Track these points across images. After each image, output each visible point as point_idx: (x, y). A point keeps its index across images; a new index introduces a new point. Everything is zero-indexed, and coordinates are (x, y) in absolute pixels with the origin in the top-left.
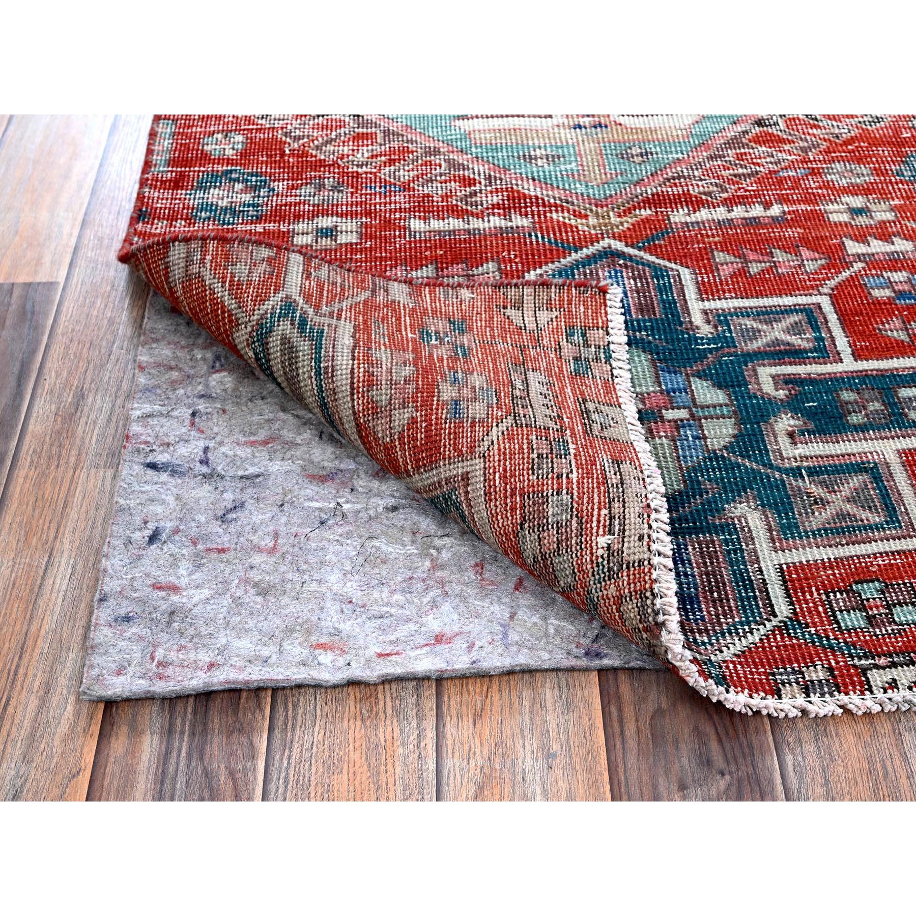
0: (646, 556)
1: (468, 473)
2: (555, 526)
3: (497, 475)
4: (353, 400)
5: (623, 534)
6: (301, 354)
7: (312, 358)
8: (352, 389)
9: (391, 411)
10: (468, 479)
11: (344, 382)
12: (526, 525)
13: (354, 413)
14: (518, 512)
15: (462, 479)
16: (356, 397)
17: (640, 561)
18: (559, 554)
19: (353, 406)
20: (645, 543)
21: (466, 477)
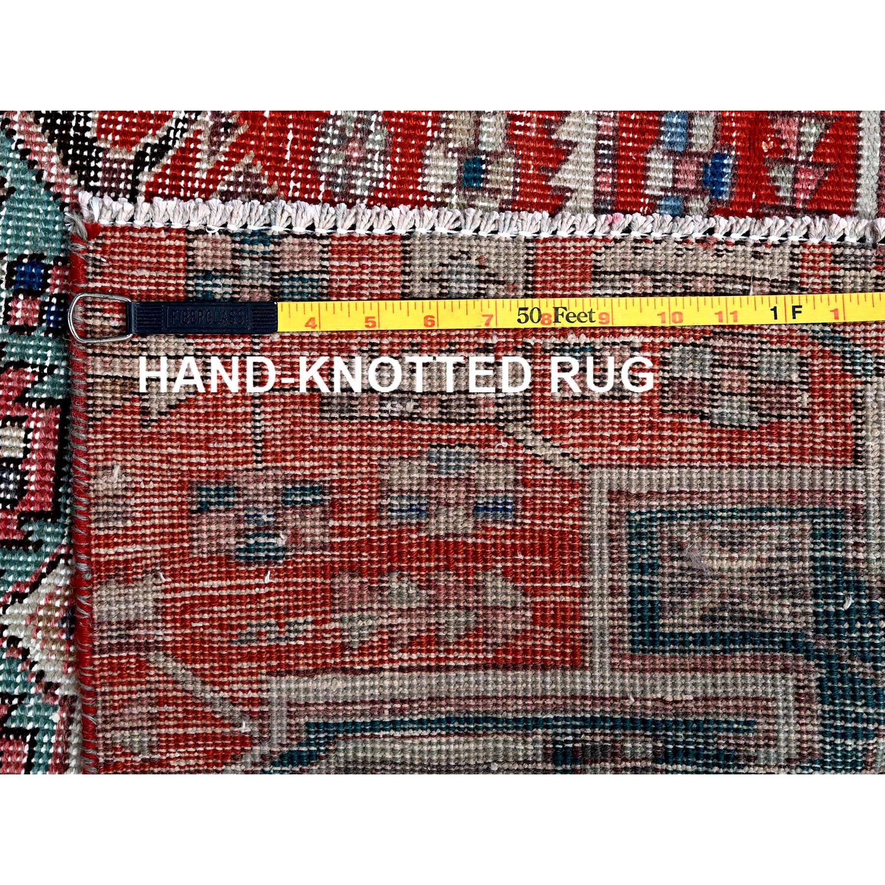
0: (788, 251)
1: (610, 492)
2: (717, 370)
3: (623, 448)
4: (457, 668)
5: (749, 279)
6: (360, 754)
7: (372, 736)
8: (438, 669)
9: (486, 608)
10: (620, 492)
11: (425, 682)
12: (706, 410)
13: (476, 667)
14: (686, 420)
15: (618, 500)
16: (452, 663)
17: (792, 259)
18: (756, 369)
19: (467, 668)
20: (768, 251)
21: (615, 495)
